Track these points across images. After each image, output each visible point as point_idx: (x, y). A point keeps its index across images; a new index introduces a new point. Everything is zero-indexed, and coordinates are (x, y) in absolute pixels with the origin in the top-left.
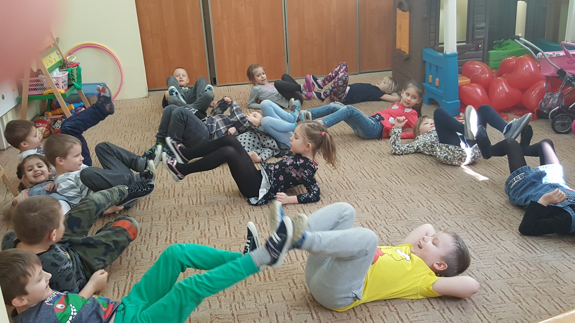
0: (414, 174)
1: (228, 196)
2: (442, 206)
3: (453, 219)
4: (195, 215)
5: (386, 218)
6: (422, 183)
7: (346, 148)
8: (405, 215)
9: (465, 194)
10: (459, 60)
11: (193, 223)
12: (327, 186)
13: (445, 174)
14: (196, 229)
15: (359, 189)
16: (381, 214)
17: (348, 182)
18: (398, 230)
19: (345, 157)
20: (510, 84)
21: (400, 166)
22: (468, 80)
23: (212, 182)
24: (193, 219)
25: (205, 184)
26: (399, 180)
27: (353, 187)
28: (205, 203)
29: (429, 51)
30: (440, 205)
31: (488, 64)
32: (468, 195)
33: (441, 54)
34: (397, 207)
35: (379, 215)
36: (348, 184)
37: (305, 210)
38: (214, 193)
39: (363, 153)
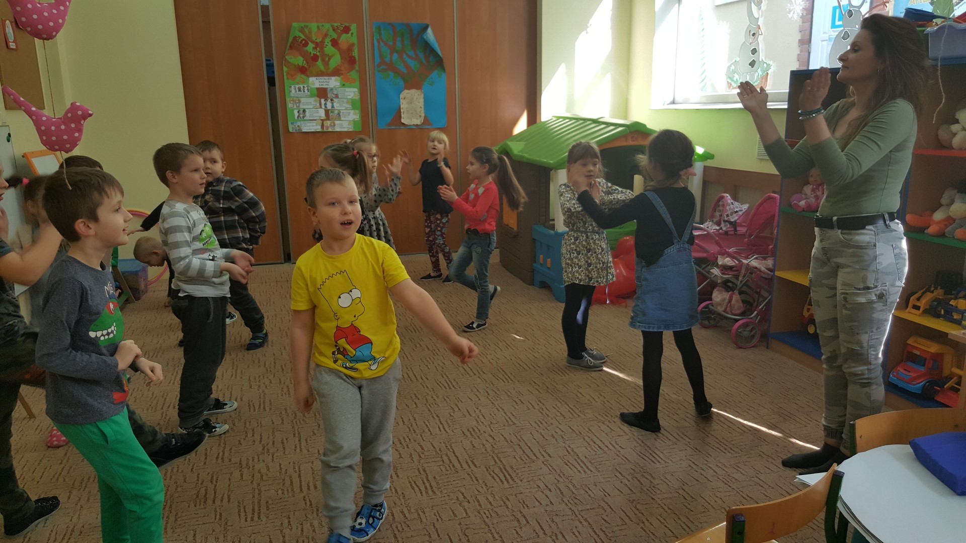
4: (256, 425)
5: (491, 423)
8: (513, 419)
11: (253, 435)
12: (423, 386)
14: (257, 442)
16: (485, 418)
18: (505, 438)
23: (280, 382)
24: (253, 431)
25: (271, 385)
26: (507, 377)
27: (454, 386)
29: (540, 228)
33: (554, 232)
34: (503, 409)
35: (483, 420)
36: (447, 383)
38: (282, 395)
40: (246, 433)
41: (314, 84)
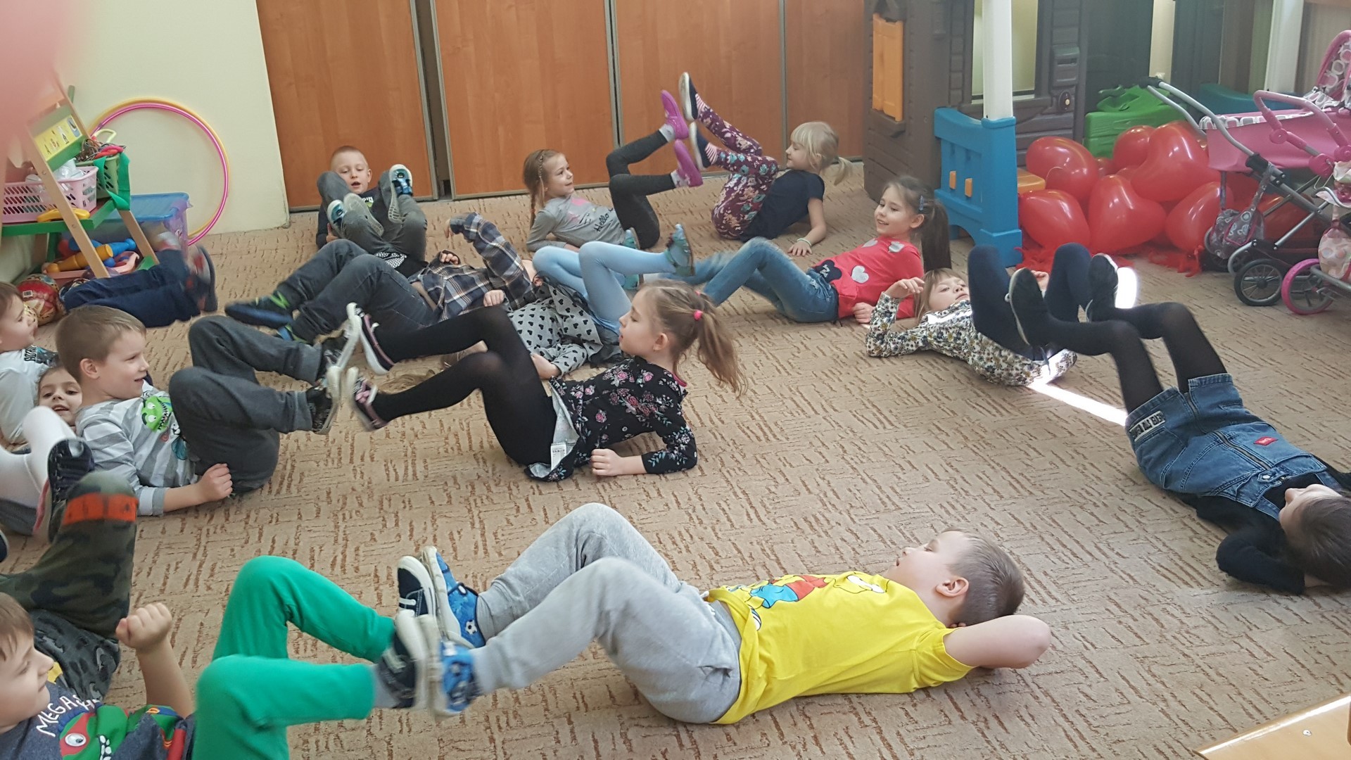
0: (916, 404)
1: (481, 460)
2: (981, 478)
3: (1006, 507)
4: (402, 505)
5: (852, 506)
6: (934, 424)
7: (757, 344)
8: (896, 499)
9: (1034, 449)
10: (1019, 136)
11: (397, 525)
12: (714, 434)
13: (989, 404)
14: (405, 537)
15: (788, 439)
16: (838, 498)
17: (761, 423)
18: (880, 536)
19: (756, 365)
20: (1138, 191)
21: (883, 384)
22: (1041, 182)
23: (442, 425)
24: (396, 516)
25: (425, 431)
26: (881, 418)
27: (775, 436)
28: (426, 477)
29: (950, 115)
30: (978, 476)
31: (1086, 145)
32: (1041, 451)
33: (977, 122)
34: (875, 481)
35: (835, 500)
36: (761, 429)
37: (661, 490)
38: (446, 451)
39: (797, 354)
40: (384, 520)
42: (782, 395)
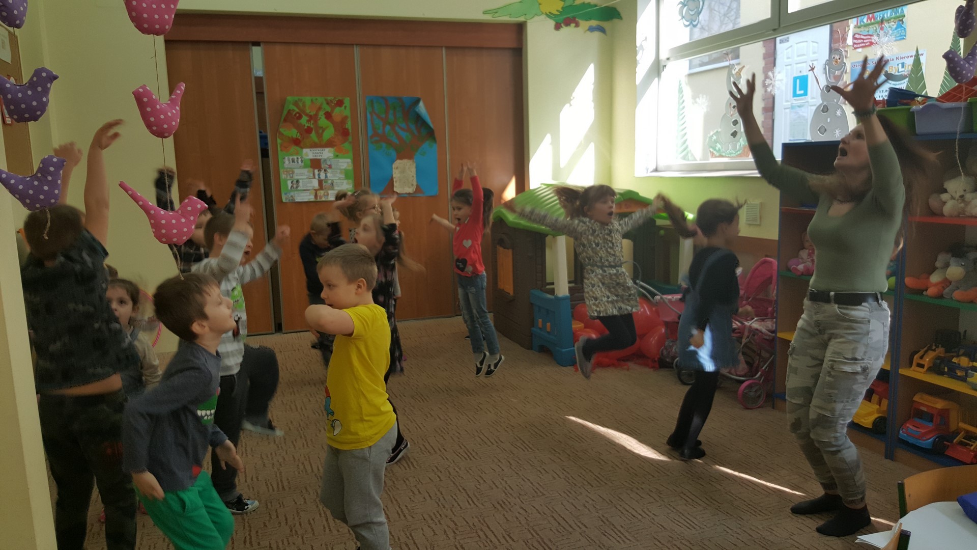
2: (580, 477)
5: (520, 494)
7: (456, 407)
8: (541, 490)
9: (602, 460)
10: (572, 304)
13: (576, 437)
16: (513, 490)
17: (466, 451)
19: (456, 419)
21: (523, 427)
23: (294, 458)
25: (285, 462)
26: (525, 445)
27: (474, 457)
28: (290, 488)
29: (537, 293)
30: (578, 475)
33: (552, 297)
34: (529, 480)
35: (511, 492)
36: (466, 454)
38: (299, 473)
39: (476, 413)
41: (308, 156)
42: (473, 435)
